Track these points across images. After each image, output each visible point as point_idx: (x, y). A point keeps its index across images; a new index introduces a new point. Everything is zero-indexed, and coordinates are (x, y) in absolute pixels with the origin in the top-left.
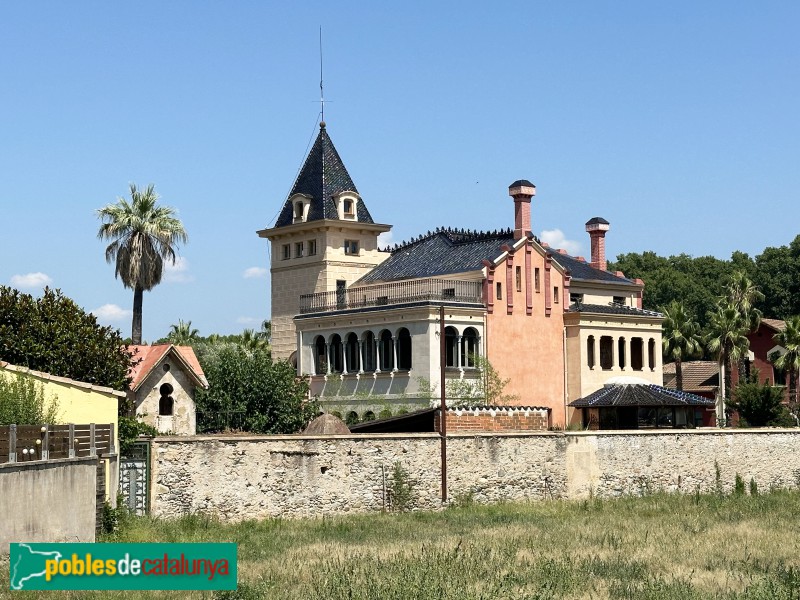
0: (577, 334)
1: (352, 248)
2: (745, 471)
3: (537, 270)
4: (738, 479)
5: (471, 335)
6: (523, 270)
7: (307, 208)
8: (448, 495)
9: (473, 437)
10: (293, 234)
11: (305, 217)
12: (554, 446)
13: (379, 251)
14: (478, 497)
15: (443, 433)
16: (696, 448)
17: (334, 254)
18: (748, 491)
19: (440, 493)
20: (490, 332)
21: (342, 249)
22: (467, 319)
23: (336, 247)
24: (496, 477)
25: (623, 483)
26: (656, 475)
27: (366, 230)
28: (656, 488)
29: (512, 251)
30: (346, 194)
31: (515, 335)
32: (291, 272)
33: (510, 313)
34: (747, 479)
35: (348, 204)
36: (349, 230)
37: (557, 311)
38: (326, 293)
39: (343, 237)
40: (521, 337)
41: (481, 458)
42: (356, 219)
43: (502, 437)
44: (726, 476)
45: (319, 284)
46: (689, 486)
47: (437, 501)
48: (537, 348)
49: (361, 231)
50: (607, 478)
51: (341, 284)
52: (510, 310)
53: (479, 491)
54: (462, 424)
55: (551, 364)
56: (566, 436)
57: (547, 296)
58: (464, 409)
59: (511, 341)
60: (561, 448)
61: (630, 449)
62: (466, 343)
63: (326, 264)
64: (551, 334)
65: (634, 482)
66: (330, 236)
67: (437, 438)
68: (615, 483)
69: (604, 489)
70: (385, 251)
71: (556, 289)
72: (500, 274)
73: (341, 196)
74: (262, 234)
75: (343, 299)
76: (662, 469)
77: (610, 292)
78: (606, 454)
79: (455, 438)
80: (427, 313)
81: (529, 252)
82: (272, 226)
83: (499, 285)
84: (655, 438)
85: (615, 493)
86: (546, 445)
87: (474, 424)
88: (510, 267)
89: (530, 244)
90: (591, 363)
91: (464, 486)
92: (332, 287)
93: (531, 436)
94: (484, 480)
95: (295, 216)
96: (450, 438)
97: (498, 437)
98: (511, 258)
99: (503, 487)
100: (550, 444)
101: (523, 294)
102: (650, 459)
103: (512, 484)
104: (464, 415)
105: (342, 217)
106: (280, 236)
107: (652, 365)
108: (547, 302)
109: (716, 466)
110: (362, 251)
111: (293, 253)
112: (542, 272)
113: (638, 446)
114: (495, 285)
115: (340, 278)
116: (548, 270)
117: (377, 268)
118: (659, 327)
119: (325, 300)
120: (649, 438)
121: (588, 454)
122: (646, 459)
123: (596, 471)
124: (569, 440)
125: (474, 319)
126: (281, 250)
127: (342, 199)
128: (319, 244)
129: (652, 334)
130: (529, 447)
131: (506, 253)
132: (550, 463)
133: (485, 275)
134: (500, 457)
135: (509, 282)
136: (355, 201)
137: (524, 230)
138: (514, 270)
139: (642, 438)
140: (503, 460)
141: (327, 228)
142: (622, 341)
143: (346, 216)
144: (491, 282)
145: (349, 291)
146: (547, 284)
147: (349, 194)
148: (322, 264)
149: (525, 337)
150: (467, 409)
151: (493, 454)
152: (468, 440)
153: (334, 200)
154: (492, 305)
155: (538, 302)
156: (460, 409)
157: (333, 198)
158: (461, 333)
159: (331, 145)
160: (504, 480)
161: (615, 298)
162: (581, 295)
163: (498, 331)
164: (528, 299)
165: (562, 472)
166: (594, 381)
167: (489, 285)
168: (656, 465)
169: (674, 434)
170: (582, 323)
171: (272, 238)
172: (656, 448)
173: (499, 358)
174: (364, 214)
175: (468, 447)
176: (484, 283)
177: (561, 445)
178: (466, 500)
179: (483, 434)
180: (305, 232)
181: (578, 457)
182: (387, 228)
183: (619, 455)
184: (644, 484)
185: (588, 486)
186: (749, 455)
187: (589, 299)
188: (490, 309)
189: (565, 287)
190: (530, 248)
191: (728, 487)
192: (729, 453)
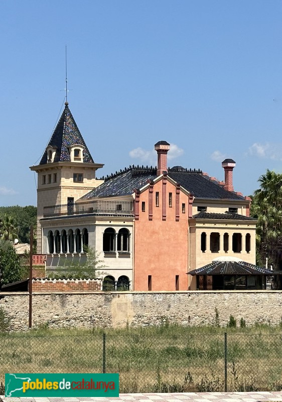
0: (195, 232)
1: (78, 178)
2: (237, 313)
3: (170, 194)
4: (232, 318)
5: (125, 233)
6: (160, 194)
7: (54, 154)
8: (32, 324)
9: (50, 294)
10: (47, 169)
11: (53, 160)
12: (103, 300)
13: (97, 179)
14: (52, 326)
15: (31, 292)
16: (202, 301)
17: (66, 182)
18: (238, 325)
19: (28, 323)
20: (136, 230)
21: (72, 179)
22: (122, 223)
23: (67, 178)
24: (65, 315)
25: (150, 319)
26: (173, 315)
27: (89, 168)
28: (171, 322)
29: (152, 183)
30: (75, 146)
31: (154, 232)
32: (46, 191)
33: (150, 220)
34: (238, 318)
35: (77, 152)
36: (76, 168)
37: (184, 218)
38: (60, 206)
39: (73, 172)
40: (157, 233)
41: (55, 305)
42: (82, 161)
43: (69, 294)
44: (223, 316)
45: (58, 199)
46: (196, 321)
47: (26, 327)
48: (169, 240)
49: (84, 168)
50: (139, 316)
51: (70, 199)
52: (151, 218)
53: (53, 322)
54: (45, 287)
55: (179, 249)
56: (111, 294)
57: (177, 208)
58: (46, 280)
59: (151, 236)
60: (108, 300)
61: (155, 301)
62: (122, 237)
63: (60, 188)
64: (179, 231)
65: (158, 319)
66: (63, 172)
67: (27, 295)
68: (145, 319)
69: (137, 322)
70: (101, 179)
71: (184, 205)
72: (144, 197)
73: (73, 147)
74: (32, 168)
75: (72, 209)
76: (177, 312)
77: (227, 205)
78: (138, 304)
79: (38, 294)
80: (94, 220)
81: (165, 184)
82: (38, 164)
83: (143, 203)
84: (173, 295)
85: (144, 325)
86: (98, 299)
87: (53, 287)
88: (152, 192)
89: (165, 179)
90: (203, 248)
91: (43, 320)
92: (64, 201)
93: (88, 294)
94: (57, 317)
95: (48, 159)
96: (35, 295)
97: (67, 294)
98: (152, 187)
99: (69, 321)
100: (101, 299)
101: (161, 208)
102: (169, 306)
103: (74, 319)
104: (46, 283)
105: (73, 161)
106: (41, 170)
107: (248, 249)
108: (177, 213)
109: (216, 310)
110: (85, 180)
111: (47, 181)
112: (174, 195)
113: (161, 300)
114: (140, 204)
115: (70, 196)
116: (178, 194)
117: (94, 189)
118: (254, 227)
119: (60, 209)
120: (168, 295)
121: (126, 304)
122: (166, 307)
123: (131, 312)
124: (113, 296)
125: (126, 223)
126: (42, 178)
127: (73, 149)
128: (58, 176)
129: (250, 231)
130: (87, 300)
131: (149, 184)
132: (100, 308)
133: (134, 198)
134: (67, 305)
135: (151, 201)
136: (82, 150)
137: (162, 170)
138: (154, 194)
139: (164, 295)
140: (69, 307)
141: (62, 167)
142: (226, 236)
143: (75, 159)
144: (138, 202)
145: (76, 204)
146: (177, 202)
147: (78, 146)
148: (59, 188)
149: (161, 233)
150: (49, 280)
151: (63, 304)
152: (46, 296)
153: (69, 149)
154: (138, 215)
155: (170, 213)
156: (44, 280)
157: (68, 148)
158: (117, 232)
159: (71, 116)
160: (69, 317)
161: (230, 209)
162: (205, 208)
163: (142, 230)
164: (164, 211)
165: (108, 313)
166: (205, 259)
167: (136, 204)
168: (173, 310)
169: (187, 293)
170: (197, 225)
171: (37, 171)
172: (174, 301)
173: (143, 246)
174: (88, 158)
175: (47, 299)
176: (133, 203)
177: (108, 299)
178: (44, 327)
179: (56, 293)
180: (52, 168)
181: (119, 306)
182: (101, 166)
183: (148, 305)
184: (165, 320)
185: (126, 321)
186: (241, 305)
187: (210, 210)
188: (137, 217)
189: (190, 203)
190: (165, 182)
191: (224, 322)
192: (226, 304)
